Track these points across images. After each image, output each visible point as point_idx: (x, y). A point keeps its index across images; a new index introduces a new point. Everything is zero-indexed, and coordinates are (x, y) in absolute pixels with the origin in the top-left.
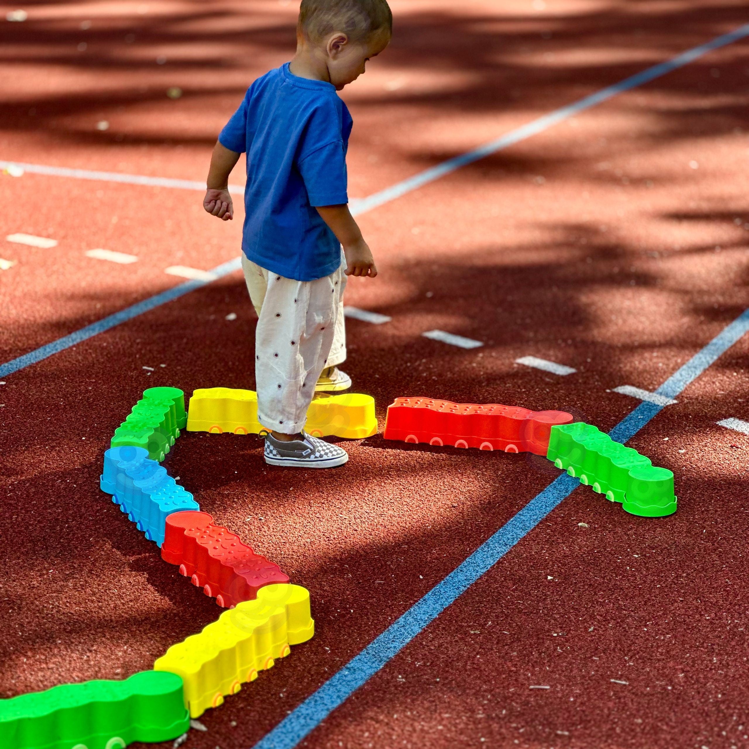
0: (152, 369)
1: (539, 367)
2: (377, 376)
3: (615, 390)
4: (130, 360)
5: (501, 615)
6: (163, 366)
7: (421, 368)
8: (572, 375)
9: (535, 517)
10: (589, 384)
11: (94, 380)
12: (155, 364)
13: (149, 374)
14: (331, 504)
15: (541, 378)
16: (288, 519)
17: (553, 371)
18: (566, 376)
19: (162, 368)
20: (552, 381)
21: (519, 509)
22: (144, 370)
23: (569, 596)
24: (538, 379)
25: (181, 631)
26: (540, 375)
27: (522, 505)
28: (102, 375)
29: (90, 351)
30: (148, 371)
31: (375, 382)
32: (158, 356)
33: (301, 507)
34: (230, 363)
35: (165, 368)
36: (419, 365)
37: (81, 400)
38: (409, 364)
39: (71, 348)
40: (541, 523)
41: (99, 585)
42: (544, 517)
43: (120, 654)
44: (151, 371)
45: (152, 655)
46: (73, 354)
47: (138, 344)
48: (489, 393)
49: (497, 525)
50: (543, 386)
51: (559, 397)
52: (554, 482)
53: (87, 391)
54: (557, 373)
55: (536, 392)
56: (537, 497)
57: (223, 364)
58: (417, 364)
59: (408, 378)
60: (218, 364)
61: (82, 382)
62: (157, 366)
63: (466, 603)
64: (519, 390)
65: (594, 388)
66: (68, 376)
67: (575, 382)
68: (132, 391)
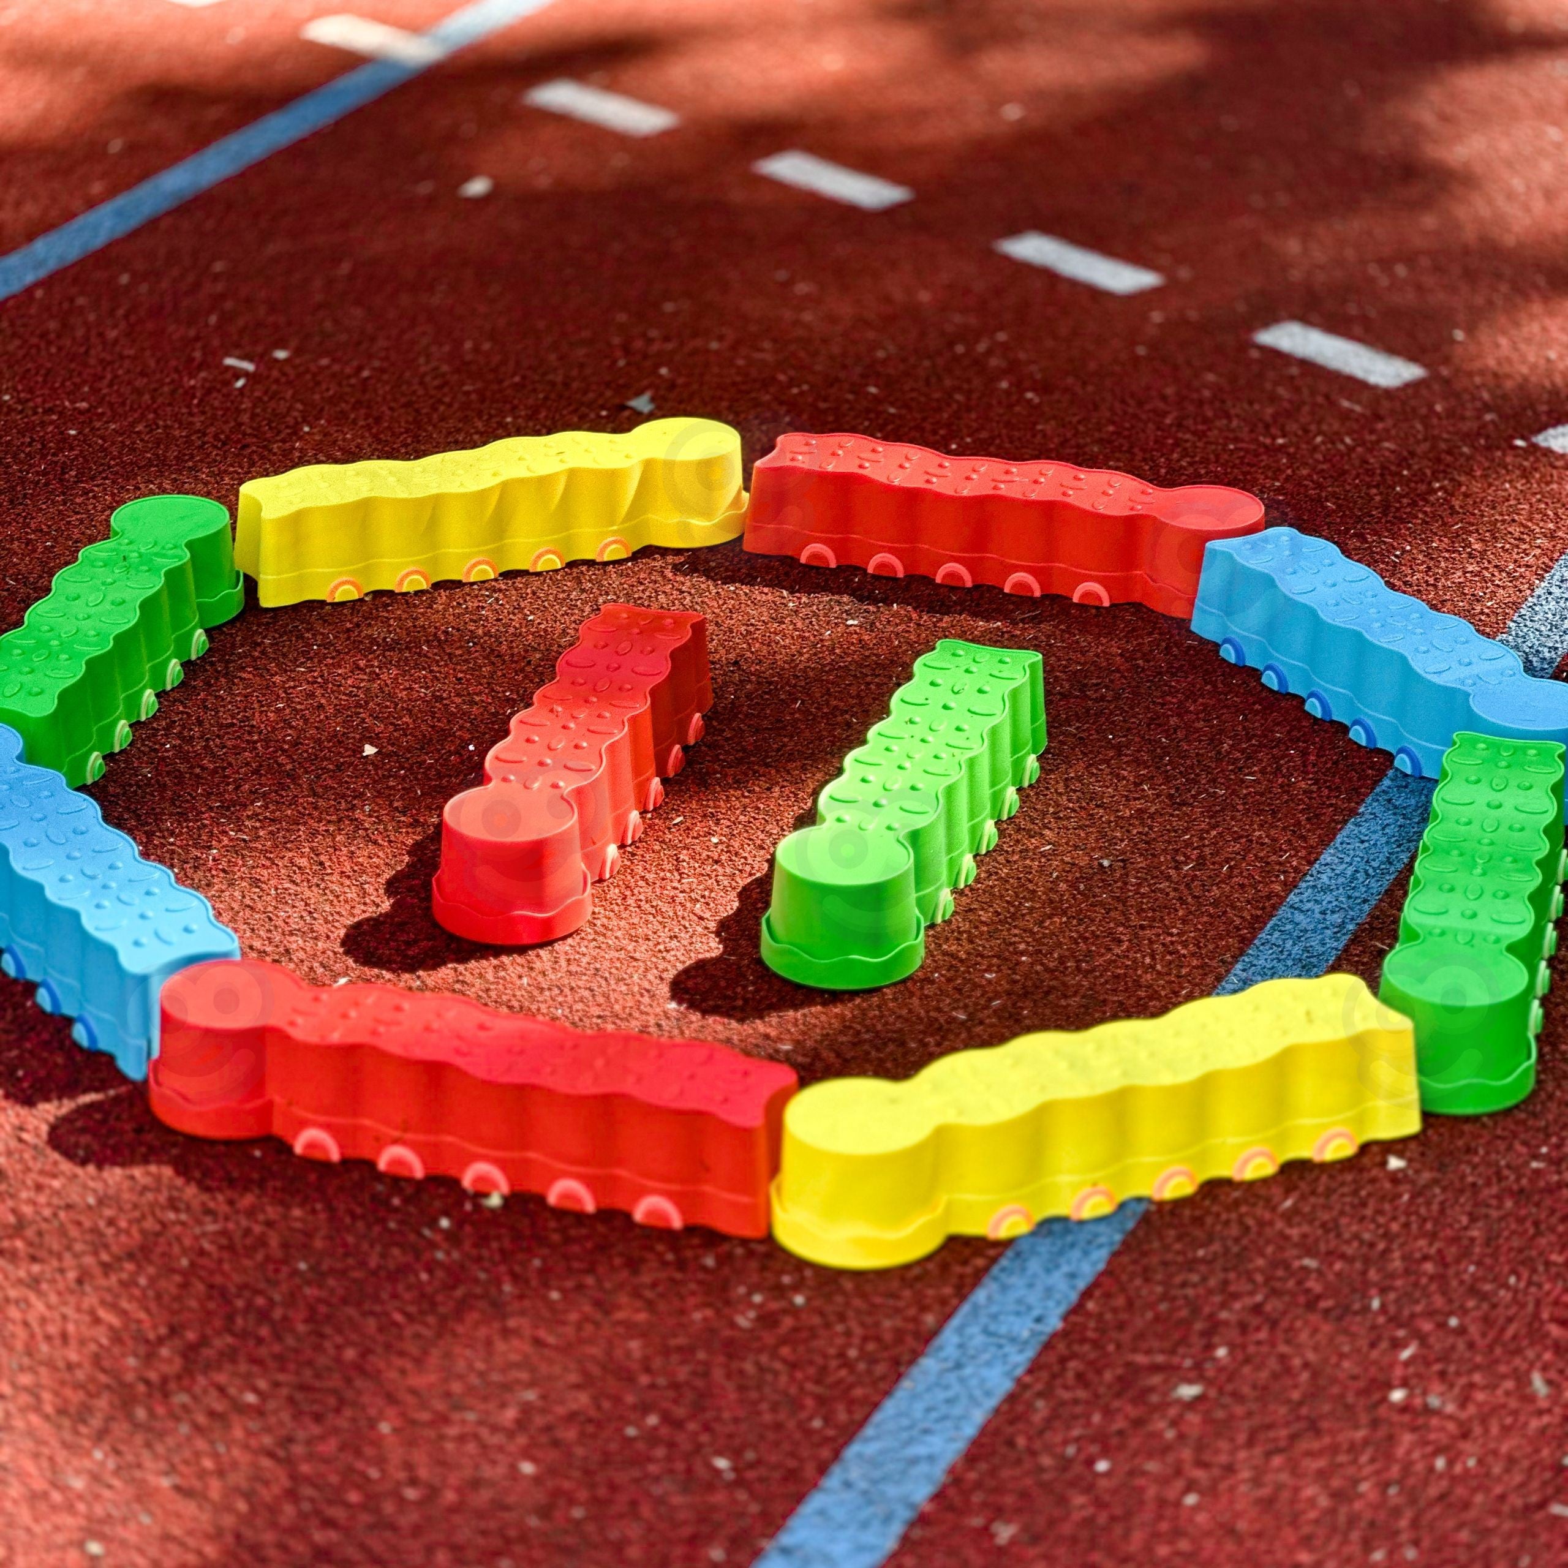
0: (249, 367)
1: (1321, 360)
2: (873, 390)
3: (1541, 440)
4: (192, 333)
5: (1255, 1321)
6: (281, 354)
7: (994, 362)
8: (1412, 387)
9: (1337, 918)
10: (1463, 418)
11: (84, 405)
12: (260, 349)
13: (240, 383)
14: (739, 862)
15: (1327, 397)
16: (615, 922)
17: (1359, 374)
18: (1398, 389)
19: (276, 361)
20: (1358, 408)
21: (1290, 886)
22: (229, 368)
23: (1455, 1240)
24: (1320, 399)
25: (277, 1385)
26: (1323, 387)
27: (1296, 870)
28: (110, 385)
29: (81, 301)
30: (237, 374)
31: (868, 411)
32: (271, 319)
33: (650, 877)
34: (468, 345)
35: (286, 361)
36: (989, 352)
37: (45, 473)
38: (960, 349)
39: (29, 291)
40: (1355, 940)
41: (39, 1188)
42: (1363, 918)
43: (78, 1484)
44: (246, 374)
45: (178, 1489)
46: (33, 311)
47: (216, 277)
48: (1185, 454)
49: (1228, 948)
50: (1336, 426)
51: (1383, 467)
52: (1386, 782)
53: (64, 442)
54: (1373, 379)
55: (1315, 449)
56: (1339, 838)
57: (447, 348)
58: (982, 347)
59: (959, 397)
60: (434, 349)
61: (50, 411)
62: (262, 358)
63: (1146, 1270)
64: (1268, 441)
65: (1479, 435)
66: (15, 389)
67: (1424, 411)
68: (189, 442)
